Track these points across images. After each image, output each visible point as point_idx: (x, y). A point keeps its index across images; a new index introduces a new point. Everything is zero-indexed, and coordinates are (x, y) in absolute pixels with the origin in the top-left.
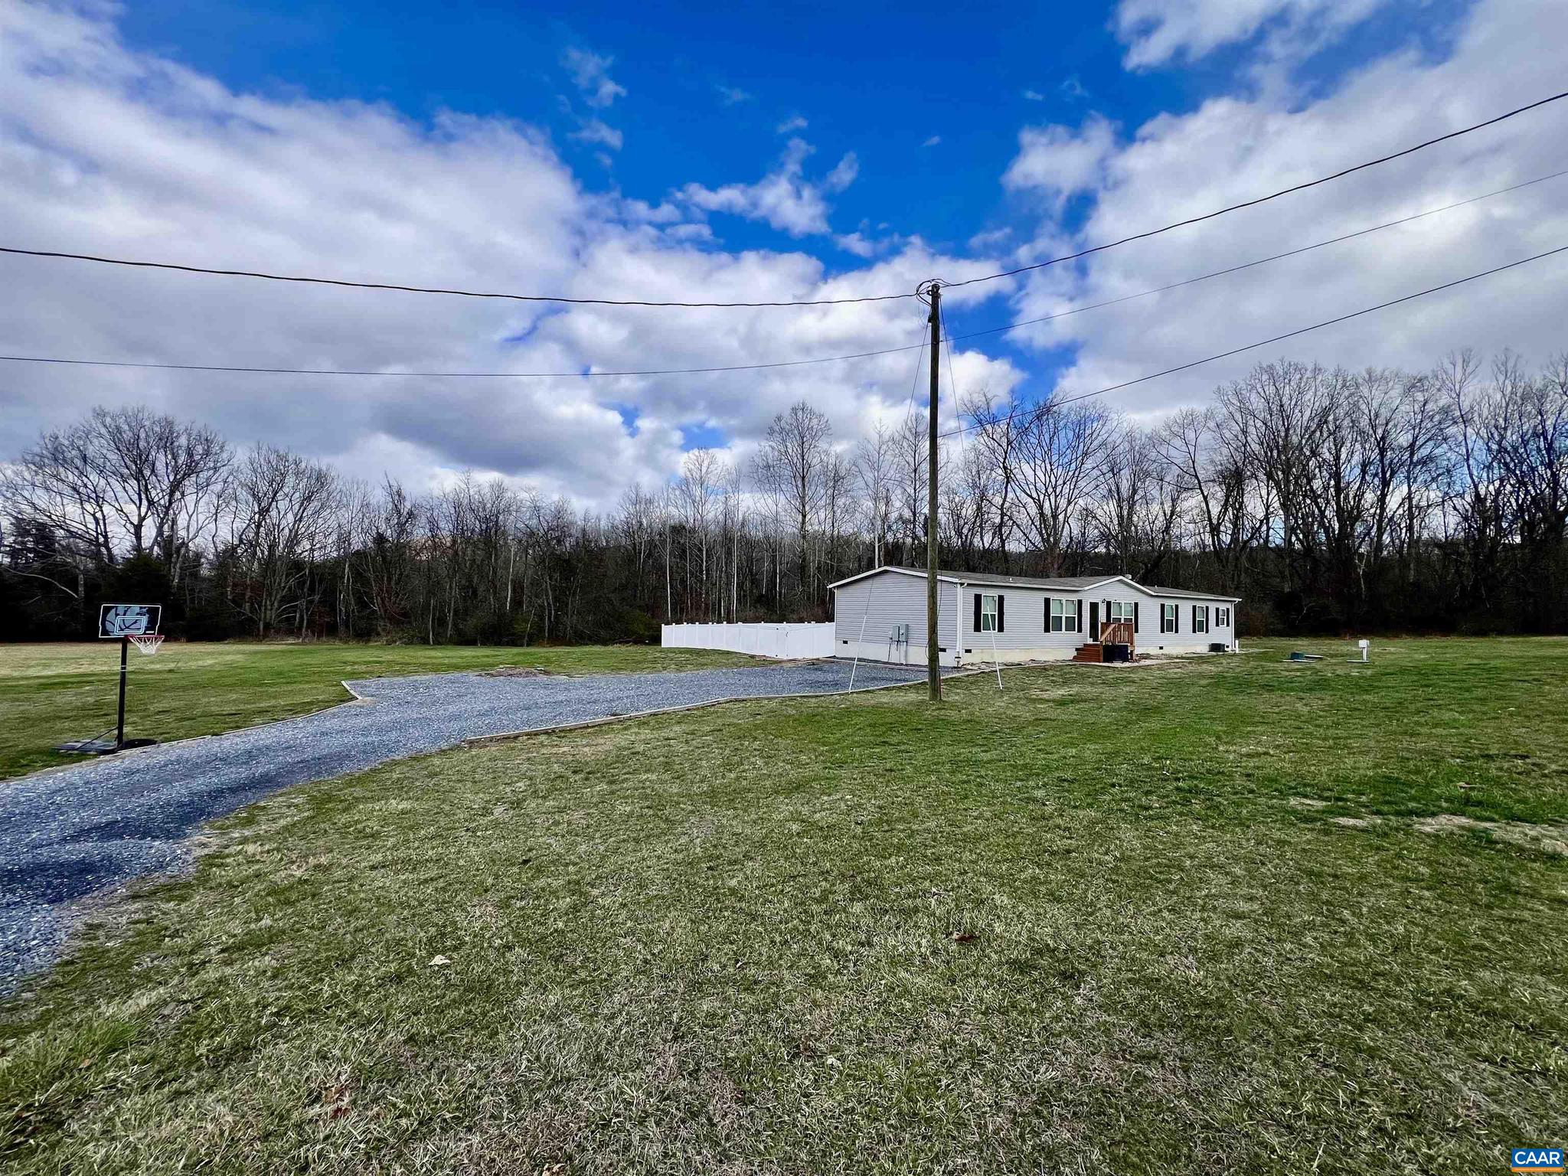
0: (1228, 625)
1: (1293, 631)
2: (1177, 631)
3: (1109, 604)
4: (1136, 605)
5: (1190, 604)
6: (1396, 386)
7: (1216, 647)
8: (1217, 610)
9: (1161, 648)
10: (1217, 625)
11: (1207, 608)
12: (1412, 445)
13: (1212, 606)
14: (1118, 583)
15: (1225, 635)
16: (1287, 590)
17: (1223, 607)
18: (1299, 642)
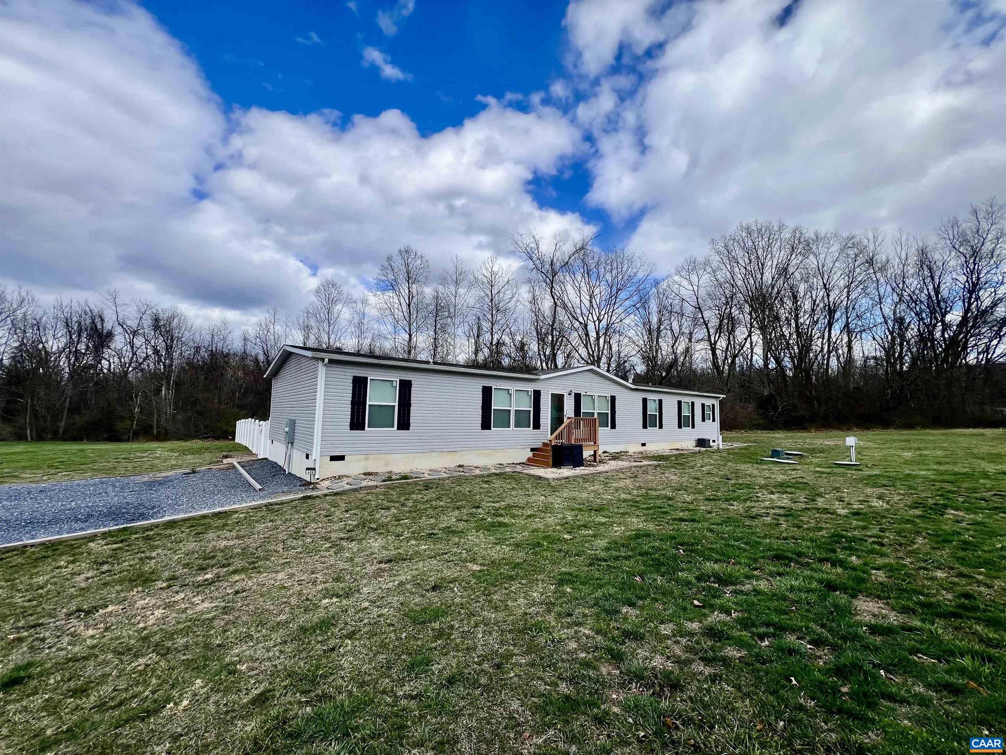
0: (714, 420)
1: (771, 425)
2: (661, 427)
3: (578, 397)
4: (613, 399)
5: (676, 399)
6: (836, 244)
7: (701, 443)
8: (703, 405)
9: (643, 445)
10: (703, 420)
11: (693, 403)
12: (848, 287)
13: (698, 402)
14: (590, 374)
15: (711, 430)
16: (766, 393)
17: (708, 402)
18: (777, 435)
